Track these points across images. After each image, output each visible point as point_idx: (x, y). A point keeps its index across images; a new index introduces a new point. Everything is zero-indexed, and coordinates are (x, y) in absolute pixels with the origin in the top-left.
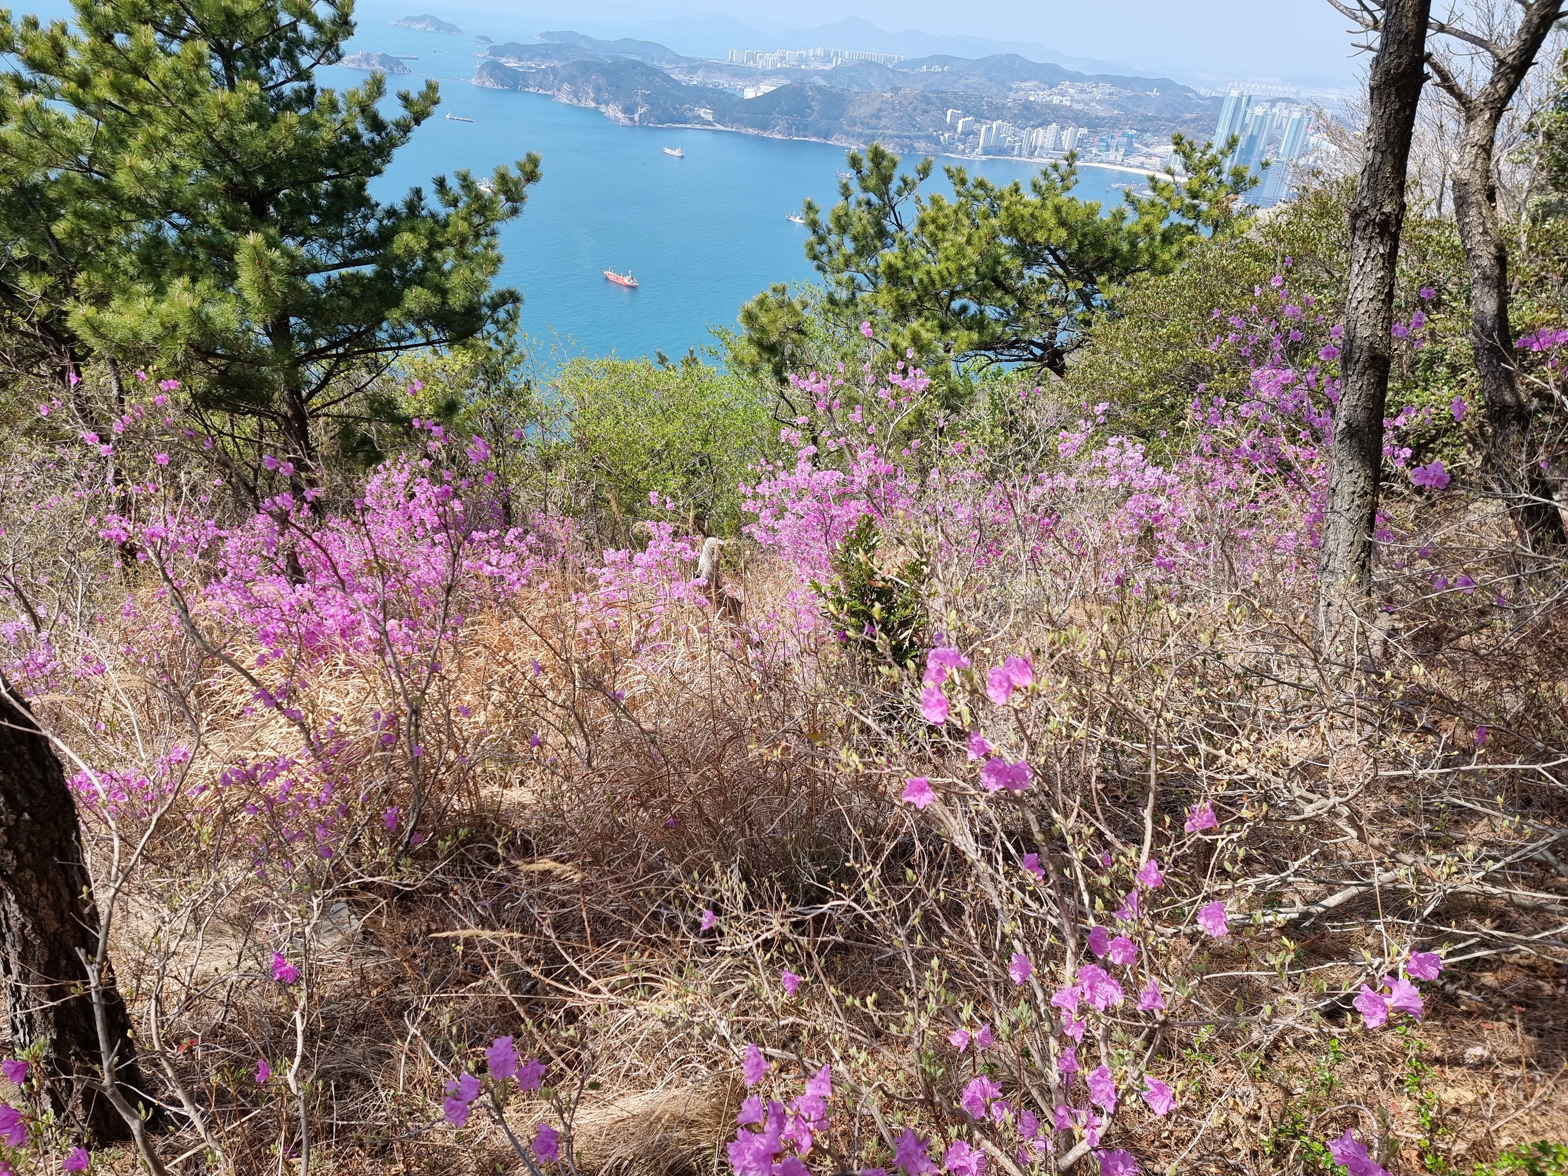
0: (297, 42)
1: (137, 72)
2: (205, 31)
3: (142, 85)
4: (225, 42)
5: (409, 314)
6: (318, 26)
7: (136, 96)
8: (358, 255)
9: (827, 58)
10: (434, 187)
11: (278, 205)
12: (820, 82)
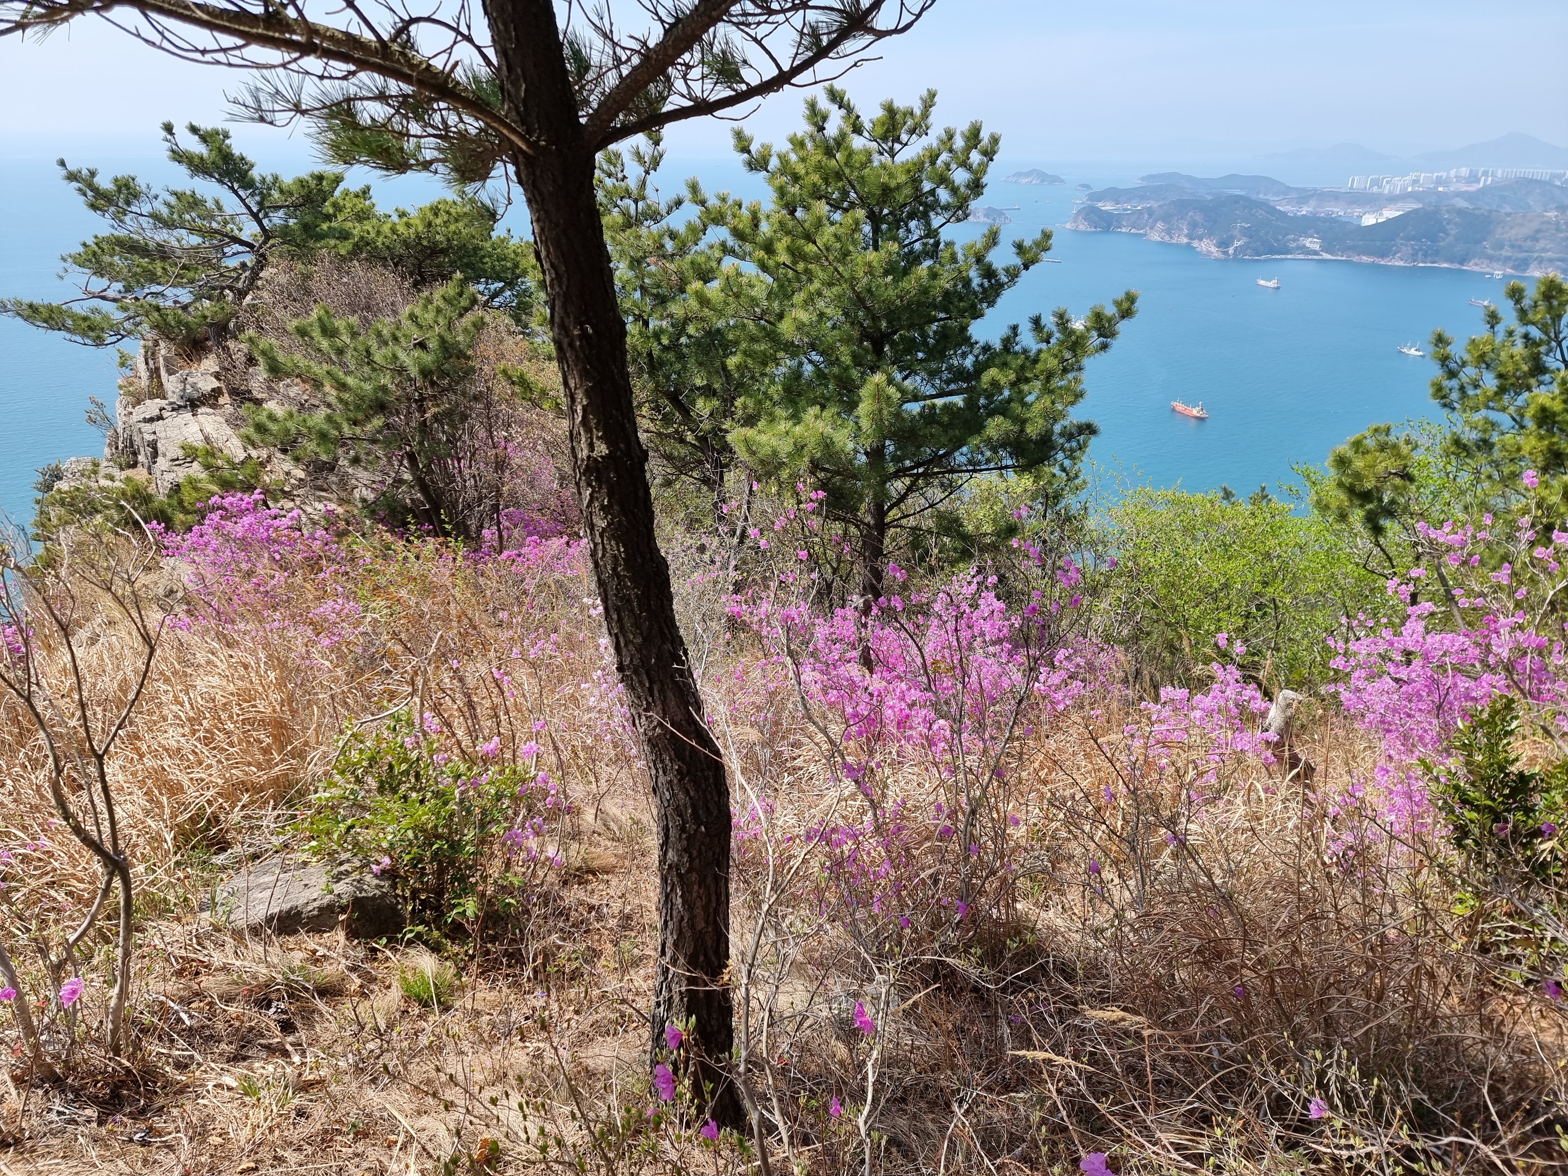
0: (934, 205)
1: (809, 238)
2: (863, 202)
3: (810, 248)
4: (876, 209)
5: (989, 440)
6: (954, 191)
7: (804, 257)
8: (953, 386)
9: (1473, 178)
10: (1030, 325)
11: (893, 344)
12: (1461, 203)
